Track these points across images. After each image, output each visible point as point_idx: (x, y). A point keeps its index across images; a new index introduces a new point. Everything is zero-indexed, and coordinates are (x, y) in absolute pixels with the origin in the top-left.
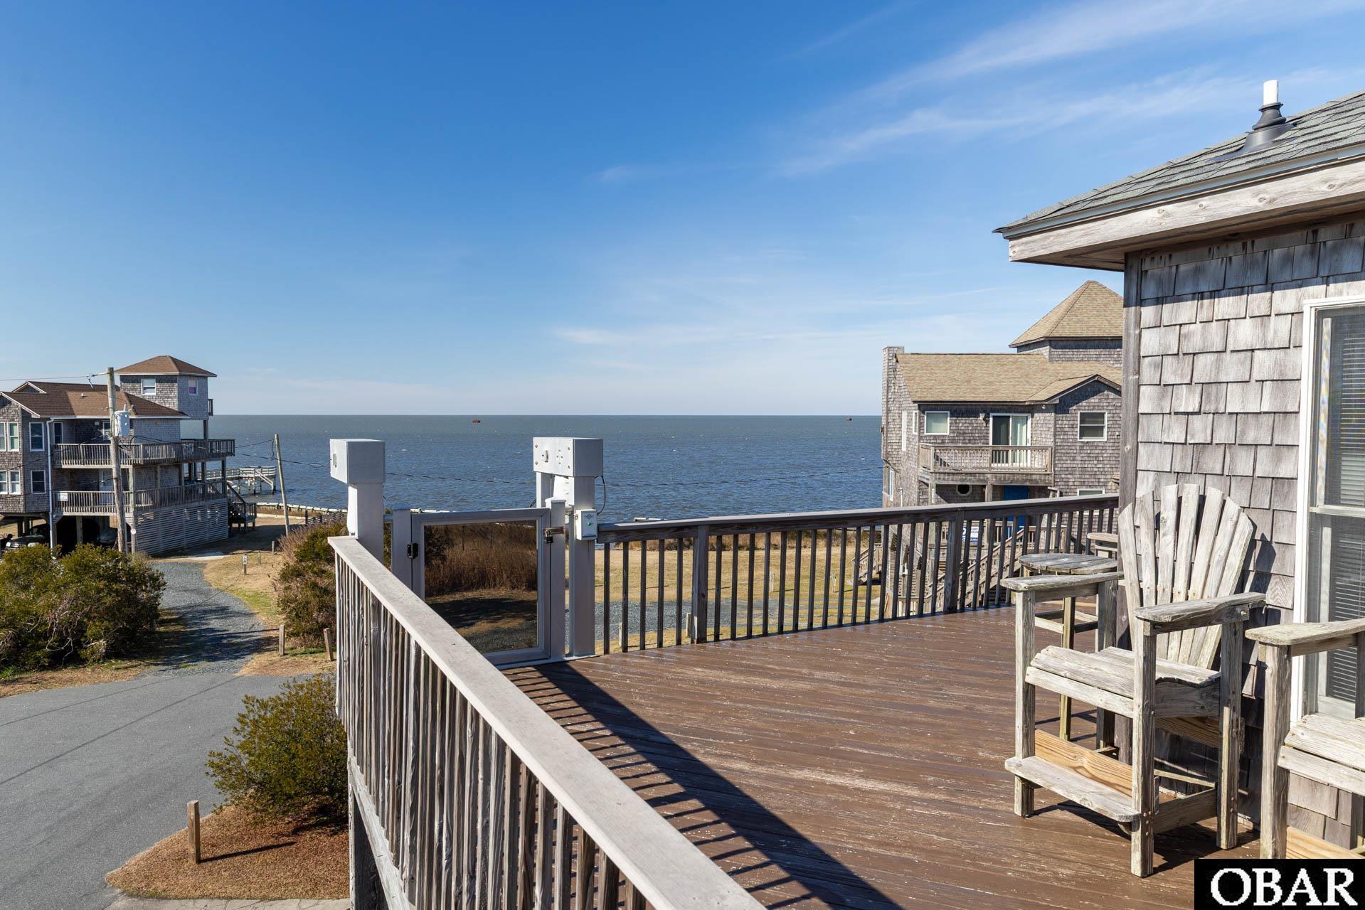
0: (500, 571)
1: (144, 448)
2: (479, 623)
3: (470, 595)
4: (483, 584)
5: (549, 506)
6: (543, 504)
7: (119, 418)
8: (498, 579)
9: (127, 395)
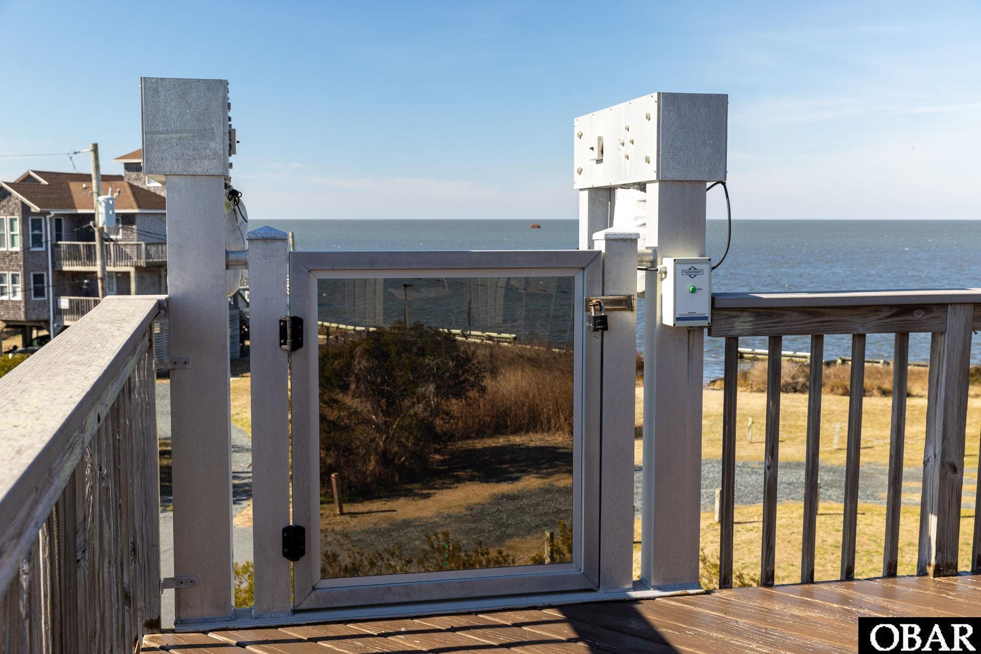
0: (557, 412)
1: (146, 249)
2: (527, 477)
3: (517, 440)
4: (535, 427)
5: (600, 246)
6: (591, 242)
7: (103, 204)
8: (553, 422)
9: (131, 186)
